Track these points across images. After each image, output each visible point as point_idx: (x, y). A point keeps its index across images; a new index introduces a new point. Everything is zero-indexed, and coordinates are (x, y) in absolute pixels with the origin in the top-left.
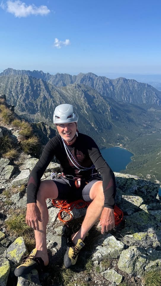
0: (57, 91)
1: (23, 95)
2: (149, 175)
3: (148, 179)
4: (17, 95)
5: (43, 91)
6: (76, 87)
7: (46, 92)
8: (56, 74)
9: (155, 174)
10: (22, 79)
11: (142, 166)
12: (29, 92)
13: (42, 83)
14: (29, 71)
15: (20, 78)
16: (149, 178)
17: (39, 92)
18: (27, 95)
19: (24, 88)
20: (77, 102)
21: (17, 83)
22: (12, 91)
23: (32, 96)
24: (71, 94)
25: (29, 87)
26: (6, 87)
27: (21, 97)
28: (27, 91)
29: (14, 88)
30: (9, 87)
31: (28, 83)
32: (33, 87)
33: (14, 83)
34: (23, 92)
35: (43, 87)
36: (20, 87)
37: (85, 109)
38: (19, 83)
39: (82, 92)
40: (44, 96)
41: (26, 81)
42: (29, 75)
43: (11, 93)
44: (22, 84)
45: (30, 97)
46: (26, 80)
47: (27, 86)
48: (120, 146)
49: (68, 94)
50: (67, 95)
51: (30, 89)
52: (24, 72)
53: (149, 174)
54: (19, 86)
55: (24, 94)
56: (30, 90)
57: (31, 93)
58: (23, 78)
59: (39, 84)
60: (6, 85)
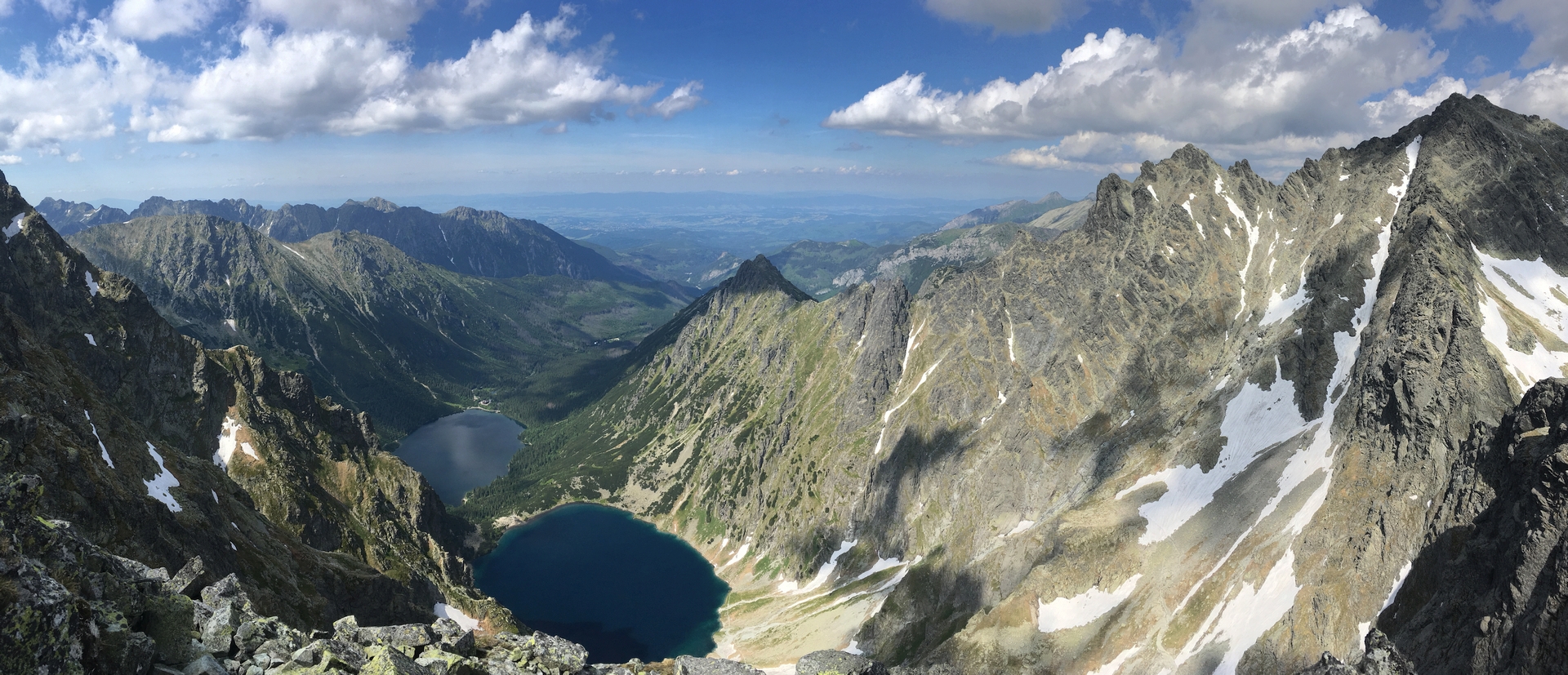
0: (284, 256)
1: (189, 271)
2: (578, 479)
3: (577, 490)
4: (173, 271)
5: (245, 256)
6: (336, 240)
7: (253, 261)
8: (280, 208)
9: (594, 473)
10: (187, 225)
11: (553, 456)
12: (208, 261)
13: (241, 235)
14: (209, 203)
15: (184, 223)
16: (577, 487)
17: (234, 262)
18: (201, 270)
19: (192, 250)
20: (342, 284)
21: (176, 236)
22: (160, 261)
23: (214, 273)
24: (324, 261)
25: (207, 246)
26: (145, 251)
27: (184, 277)
28: (201, 258)
29: (166, 250)
30: (152, 248)
31: (203, 236)
32: (217, 248)
33: (168, 238)
34: (189, 262)
35: (244, 246)
36: (184, 247)
37: (366, 305)
38: (179, 238)
39: (355, 255)
40: (248, 270)
41: (201, 230)
42: (210, 215)
43: (158, 267)
44: (189, 240)
45: (209, 275)
46: (199, 228)
47: (202, 246)
48: (482, 407)
49: (315, 263)
50: (314, 266)
51: (210, 253)
52: (194, 205)
53: (577, 476)
54: (181, 245)
55: (193, 268)
56: (210, 256)
57: (212, 263)
58: (192, 223)
59: (235, 239)
60: (146, 243)
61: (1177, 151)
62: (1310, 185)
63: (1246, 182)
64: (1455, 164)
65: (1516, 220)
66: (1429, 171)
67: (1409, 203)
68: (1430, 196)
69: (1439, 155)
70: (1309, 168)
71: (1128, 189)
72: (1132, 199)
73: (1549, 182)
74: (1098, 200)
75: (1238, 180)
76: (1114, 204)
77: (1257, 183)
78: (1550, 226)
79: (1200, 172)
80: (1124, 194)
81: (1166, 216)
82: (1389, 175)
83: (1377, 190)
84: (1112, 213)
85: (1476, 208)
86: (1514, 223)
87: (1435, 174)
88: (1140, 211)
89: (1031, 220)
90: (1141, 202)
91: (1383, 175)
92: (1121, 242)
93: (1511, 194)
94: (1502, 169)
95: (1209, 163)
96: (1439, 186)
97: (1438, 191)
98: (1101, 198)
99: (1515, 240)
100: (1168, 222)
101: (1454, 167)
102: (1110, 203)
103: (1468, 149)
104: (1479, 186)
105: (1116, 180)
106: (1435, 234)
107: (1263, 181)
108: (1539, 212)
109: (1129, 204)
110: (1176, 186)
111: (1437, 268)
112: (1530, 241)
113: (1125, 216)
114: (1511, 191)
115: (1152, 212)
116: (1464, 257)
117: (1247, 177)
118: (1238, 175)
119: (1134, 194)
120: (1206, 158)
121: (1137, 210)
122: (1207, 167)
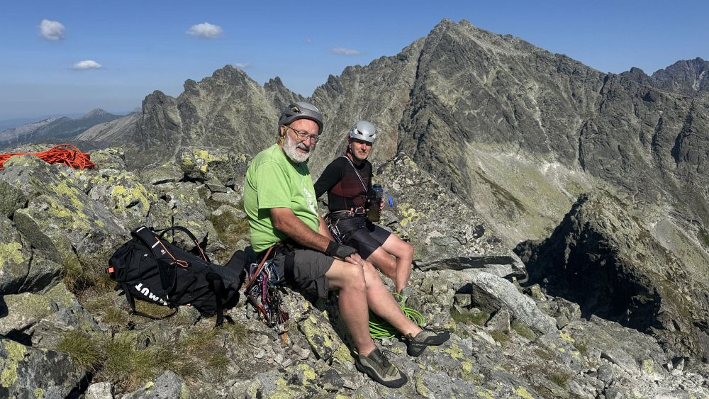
61: (218, 71)
62: (334, 97)
63: (279, 95)
64: (447, 75)
65: (498, 117)
66: (428, 81)
67: (412, 108)
68: (430, 101)
69: (435, 68)
70: (332, 83)
71: (172, 103)
72: (178, 111)
73: (522, 86)
74: (144, 113)
75: (273, 93)
76: (161, 116)
77: (289, 96)
78: (524, 121)
79: (239, 88)
80: (169, 108)
81: (211, 124)
82: (396, 86)
83: (387, 99)
84: (159, 124)
85: (466, 109)
86: (496, 120)
87: (432, 84)
88: (187, 121)
89: (76, 134)
90: (187, 114)
91: (391, 86)
92: (171, 149)
93: (493, 98)
94: (485, 77)
95: (246, 80)
96: (436, 93)
97: (435, 97)
98: (146, 111)
99: (498, 133)
100: (213, 129)
101: (447, 77)
102: (157, 115)
103: (457, 63)
104: (468, 92)
105: (161, 96)
106: (434, 131)
107: (294, 94)
108: (515, 111)
109: (176, 117)
110: (219, 99)
111: (436, 158)
112: (510, 134)
113: (172, 125)
114: (494, 96)
115: (198, 122)
116: (458, 149)
117: (280, 91)
118: (273, 91)
119: (179, 107)
120: (244, 76)
121: (184, 120)
122: (245, 83)
